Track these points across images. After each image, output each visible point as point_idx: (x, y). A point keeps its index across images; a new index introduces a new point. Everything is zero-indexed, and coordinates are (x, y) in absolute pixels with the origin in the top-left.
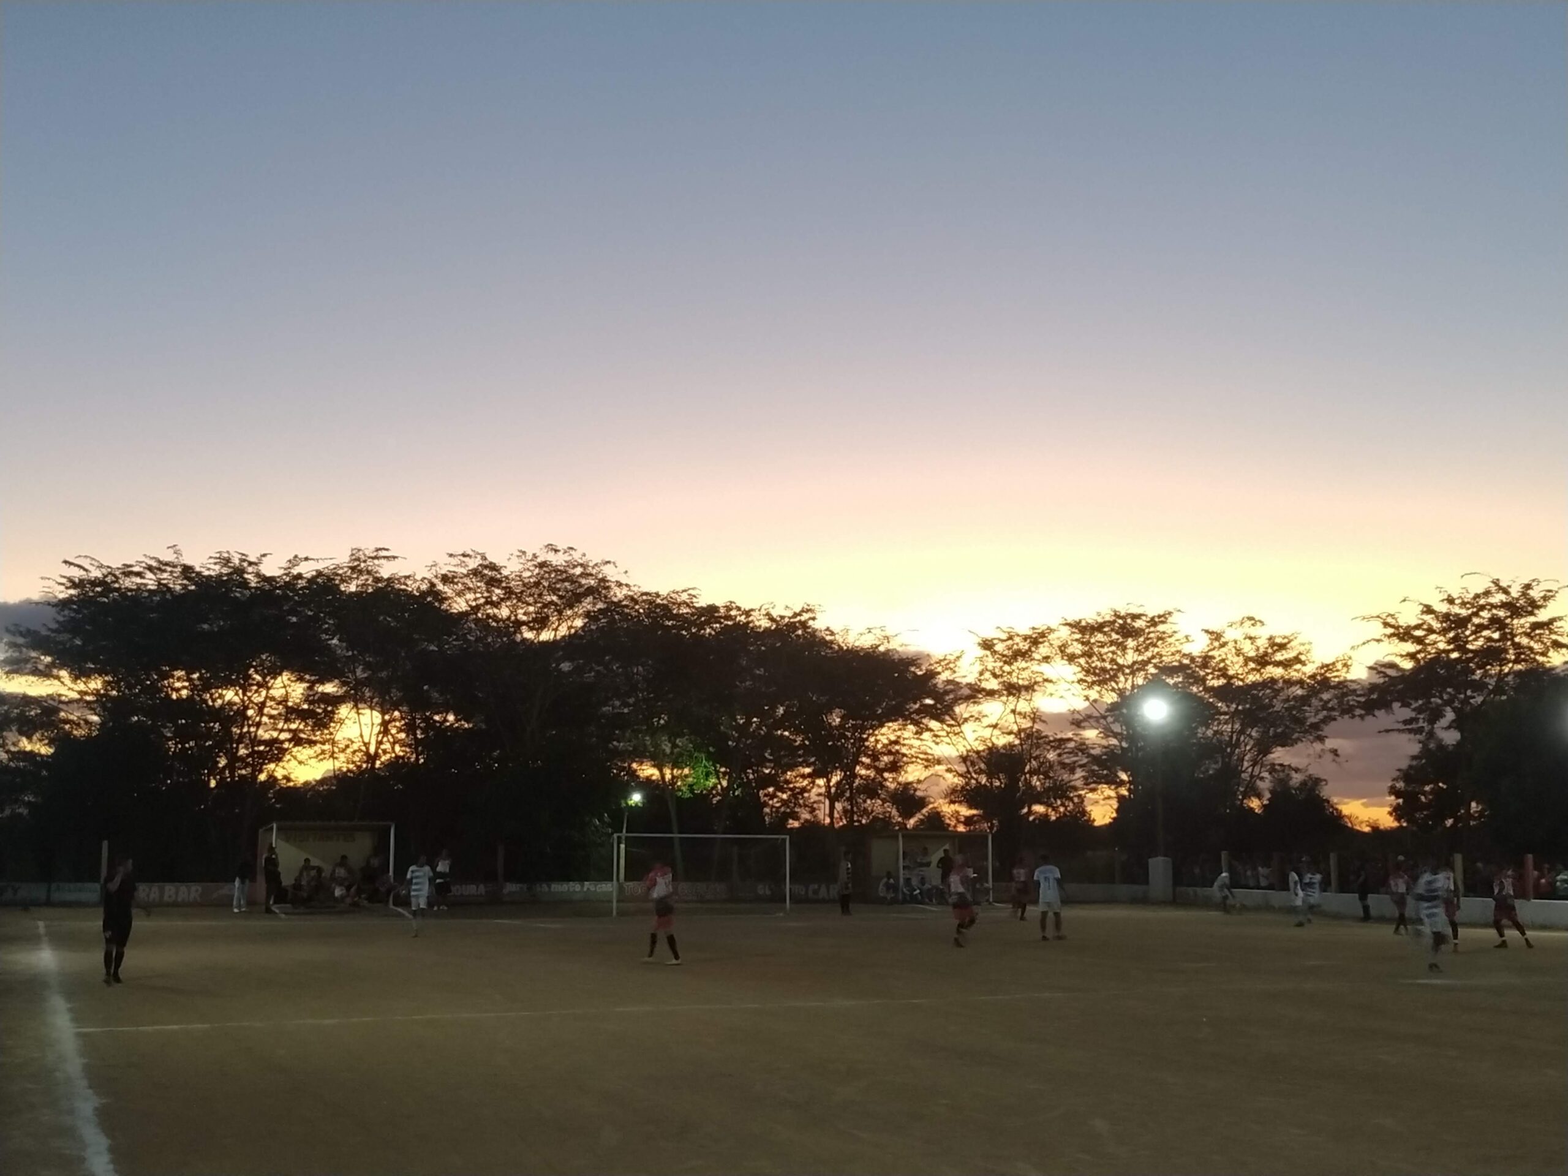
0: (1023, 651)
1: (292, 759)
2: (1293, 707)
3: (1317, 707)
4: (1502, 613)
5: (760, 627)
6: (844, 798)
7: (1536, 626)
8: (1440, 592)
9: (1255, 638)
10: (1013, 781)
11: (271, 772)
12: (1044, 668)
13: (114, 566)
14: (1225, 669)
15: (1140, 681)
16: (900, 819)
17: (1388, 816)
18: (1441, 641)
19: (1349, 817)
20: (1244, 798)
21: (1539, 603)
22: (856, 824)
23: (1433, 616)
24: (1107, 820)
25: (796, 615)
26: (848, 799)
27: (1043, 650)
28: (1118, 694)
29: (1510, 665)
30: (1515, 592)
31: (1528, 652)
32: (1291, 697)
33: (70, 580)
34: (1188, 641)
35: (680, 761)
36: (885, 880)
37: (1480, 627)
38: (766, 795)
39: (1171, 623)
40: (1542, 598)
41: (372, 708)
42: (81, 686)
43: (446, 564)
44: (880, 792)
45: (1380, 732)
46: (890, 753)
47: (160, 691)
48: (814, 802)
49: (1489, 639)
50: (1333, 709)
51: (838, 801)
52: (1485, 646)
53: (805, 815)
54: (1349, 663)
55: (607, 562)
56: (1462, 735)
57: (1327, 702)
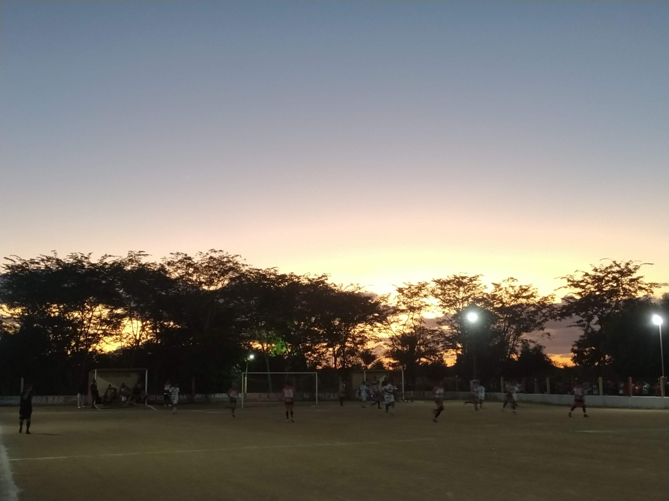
0: (416, 292)
1: (103, 342)
2: (531, 316)
3: (540, 315)
4: (617, 275)
5: (304, 283)
6: (341, 356)
7: (632, 280)
8: (592, 266)
9: (514, 286)
10: (412, 348)
11: (94, 348)
12: (424, 299)
13: (27, 260)
14: (502, 300)
15: (466, 305)
16: (365, 365)
17: (571, 361)
18: (592, 287)
19: (554, 362)
20: (510, 354)
21: (633, 271)
22: (346, 367)
23: (588, 277)
24: (453, 364)
25: (319, 278)
26: (342, 356)
27: (424, 292)
28: (456, 311)
29: (621, 297)
30: (623, 266)
31: (629, 292)
32: (530, 311)
33: (7, 266)
34: (486, 288)
35: (270, 341)
37: (608, 281)
38: (307, 355)
39: (478, 280)
40: (634, 269)
41: (137, 320)
42: (12, 312)
43: (170, 258)
44: (356, 353)
45: (567, 327)
46: (360, 336)
47: (47, 313)
48: (328, 358)
49: (612, 286)
50: (547, 316)
51: (338, 357)
52: (611, 289)
53: (324, 364)
54: (554, 297)
55: (237, 256)
56: (601, 327)
57: (544, 314)
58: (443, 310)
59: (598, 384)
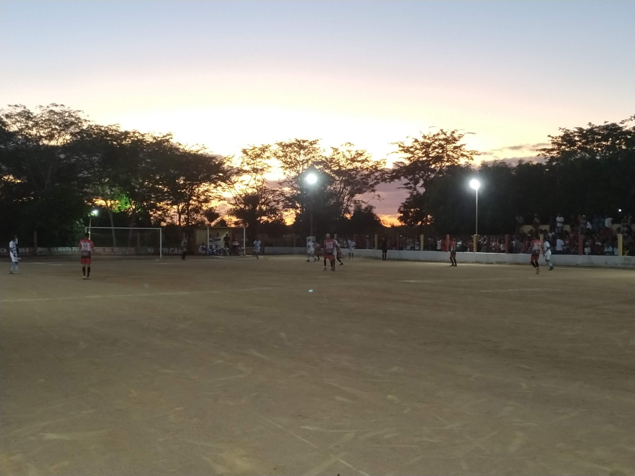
0: (259, 154)
2: (364, 178)
3: (372, 178)
4: (443, 143)
5: (149, 141)
6: (185, 213)
7: (456, 148)
8: (421, 133)
9: (351, 151)
10: (254, 207)
12: (267, 161)
14: (339, 163)
15: (305, 167)
16: (208, 223)
17: (397, 220)
18: (420, 153)
19: (383, 222)
20: (344, 213)
21: (457, 139)
22: (190, 224)
23: (417, 143)
24: (292, 223)
25: (164, 137)
26: (186, 214)
27: (267, 154)
28: (296, 172)
29: (445, 163)
30: (448, 134)
31: (452, 158)
32: (363, 174)
34: (325, 151)
35: (114, 197)
36: (202, 246)
37: (435, 148)
38: (152, 212)
39: (318, 144)
40: (458, 137)
44: (200, 211)
45: (397, 189)
46: (204, 195)
48: (173, 215)
49: (438, 153)
50: (379, 179)
51: (183, 215)
52: (436, 155)
53: (168, 220)
54: (386, 161)
55: (79, 111)
56: (426, 190)
57: (377, 176)
58: (284, 171)
59: (419, 241)
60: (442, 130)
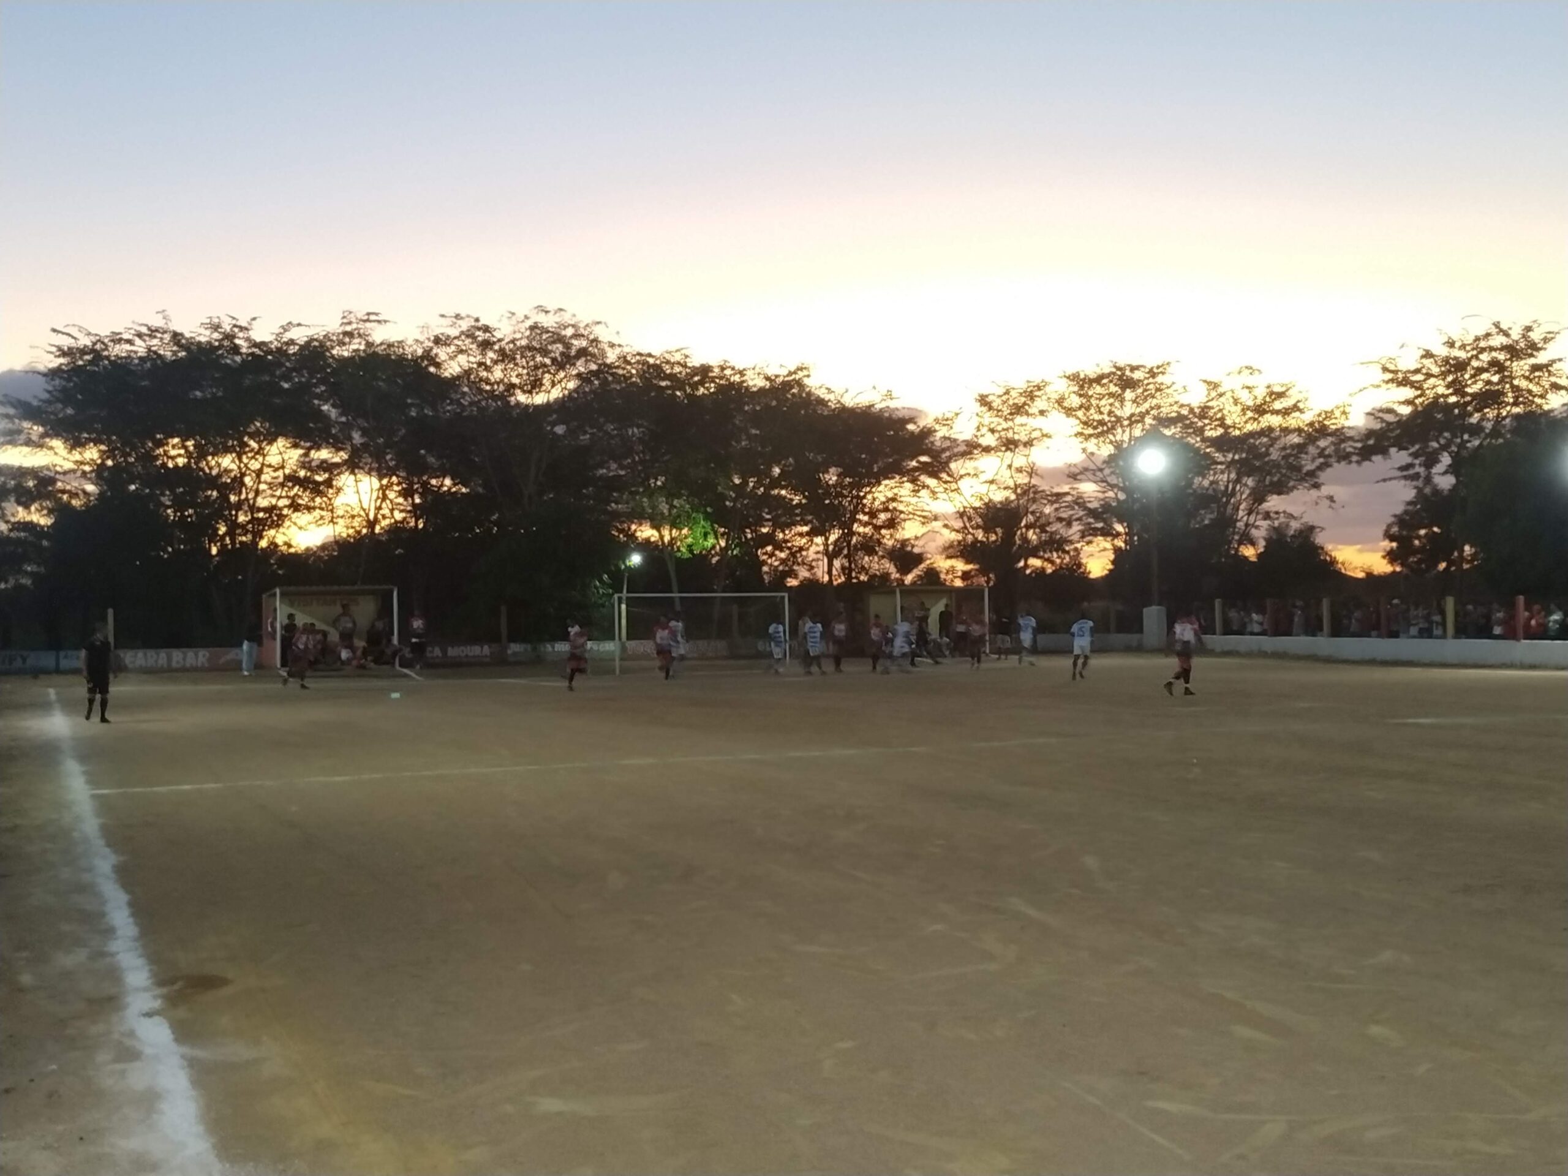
0: (1020, 405)
1: (292, 524)
2: (1290, 455)
3: (1312, 454)
4: (1501, 356)
5: (755, 386)
6: (842, 555)
7: (1536, 368)
8: (1441, 334)
9: (1253, 387)
10: (1009, 536)
11: (271, 539)
13: (102, 334)
14: (1222, 419)
15: (1137, 433)
16: (898, 575)
17: (1382, 561)
18: (1440, 385)
19: (1343, 564)
20: (1239, 545)
21: (1539, 346)
22: (854, 581)
23: (1432, 360)
24: (1104, 573)
25: (790, 374)
26: (846, 557)
27: (1040, 404)
28: (1114, 446)
29: (1508, 408)
30: (1516, 334)
31: (1528, 395)
32: (1288, 445)
33: (60, 349)
34: (1186, 391)
35: (678, 521)
37: (1480, 371)
38: (766, 553)
39: (1169, 374)
40: (1542, 339)
41: (369, 473)
42: (76, 456)
43: (438, 326)
44: (877, 549)
45: (1378, 482)
46: (886, 510)
47: (156, 458)
48: (813, 560)
49: (1488, 382)
50: (1329, 456)
51: (836, 559)
52: (1484, 390)
53: (803, 573)
54: (1347, 410)
55: (599, 323)
56: (1457, 480)
57: (1324, 449)
58: (1084, 445)
59: (1442, 613)
60: (1499, 322)
